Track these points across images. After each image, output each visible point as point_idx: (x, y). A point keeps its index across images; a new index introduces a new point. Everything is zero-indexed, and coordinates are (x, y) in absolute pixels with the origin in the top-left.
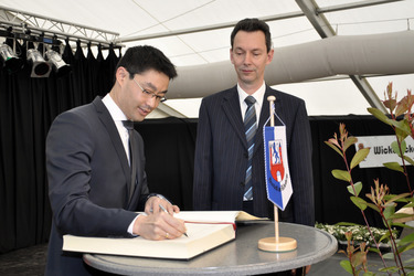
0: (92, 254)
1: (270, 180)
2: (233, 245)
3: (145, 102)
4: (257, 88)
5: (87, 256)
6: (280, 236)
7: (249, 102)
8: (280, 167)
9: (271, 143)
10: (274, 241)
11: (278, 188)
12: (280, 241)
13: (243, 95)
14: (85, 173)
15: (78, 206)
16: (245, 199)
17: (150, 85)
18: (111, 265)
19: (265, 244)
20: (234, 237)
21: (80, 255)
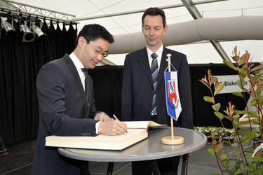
0: (63, 148)
1: (169, 103)
2: (147, 141)
3: (96, 57)
4: (158, 49)
5: (60, 149)
6: (174, 135)
7: (154, 56)
8: (174, 95)
9: (169, 81)
10: (171, 139)
11: (173, 108)
12: (174, 139)
13: (150, 52)
14: (62, 99)
15: (63, 119)
16: (152, 114)
17: (99, 47)
18: (75, 155)
19: (165, 140)
20: (147, 136)
21: (56, 149)
